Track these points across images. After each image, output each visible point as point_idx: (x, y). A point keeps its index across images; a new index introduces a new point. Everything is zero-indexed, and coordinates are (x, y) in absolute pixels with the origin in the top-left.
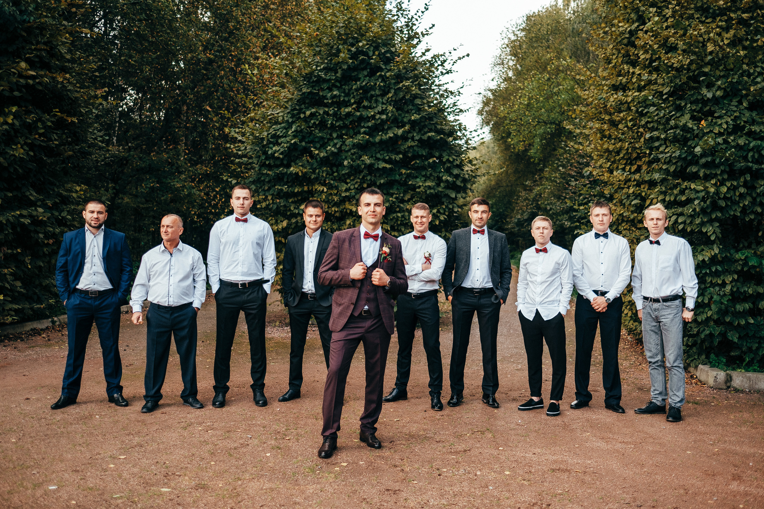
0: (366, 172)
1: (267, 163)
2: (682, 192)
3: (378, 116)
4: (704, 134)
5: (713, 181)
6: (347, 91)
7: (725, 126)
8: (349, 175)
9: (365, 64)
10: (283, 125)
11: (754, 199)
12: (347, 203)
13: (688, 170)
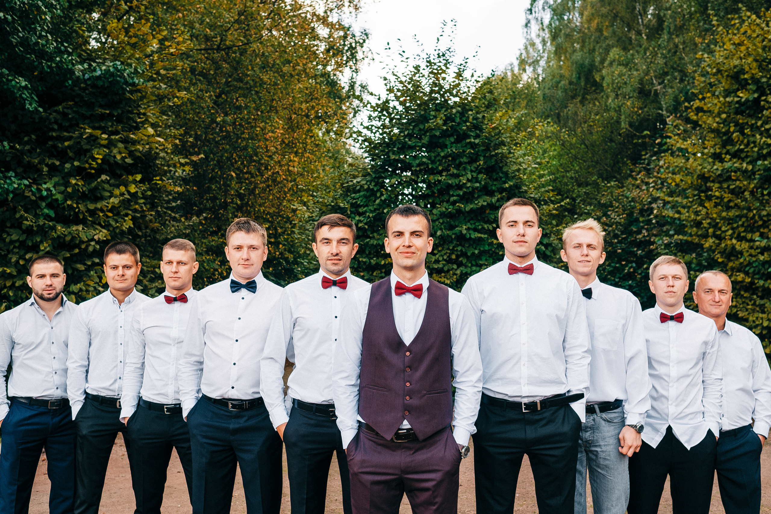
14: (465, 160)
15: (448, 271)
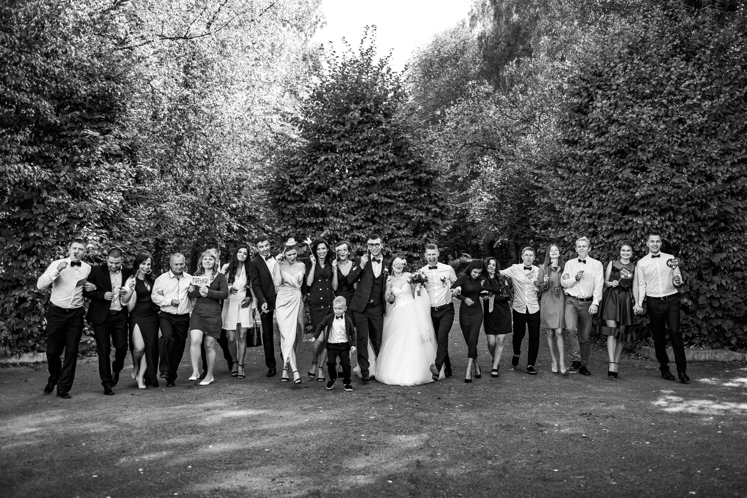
0: (370, 206)
1: (289, 199)
7: (655, 179)
10: (298, 168)
11: (676, 228)
13: (631, 209)
14: (379, 141)
15: (365, 227)
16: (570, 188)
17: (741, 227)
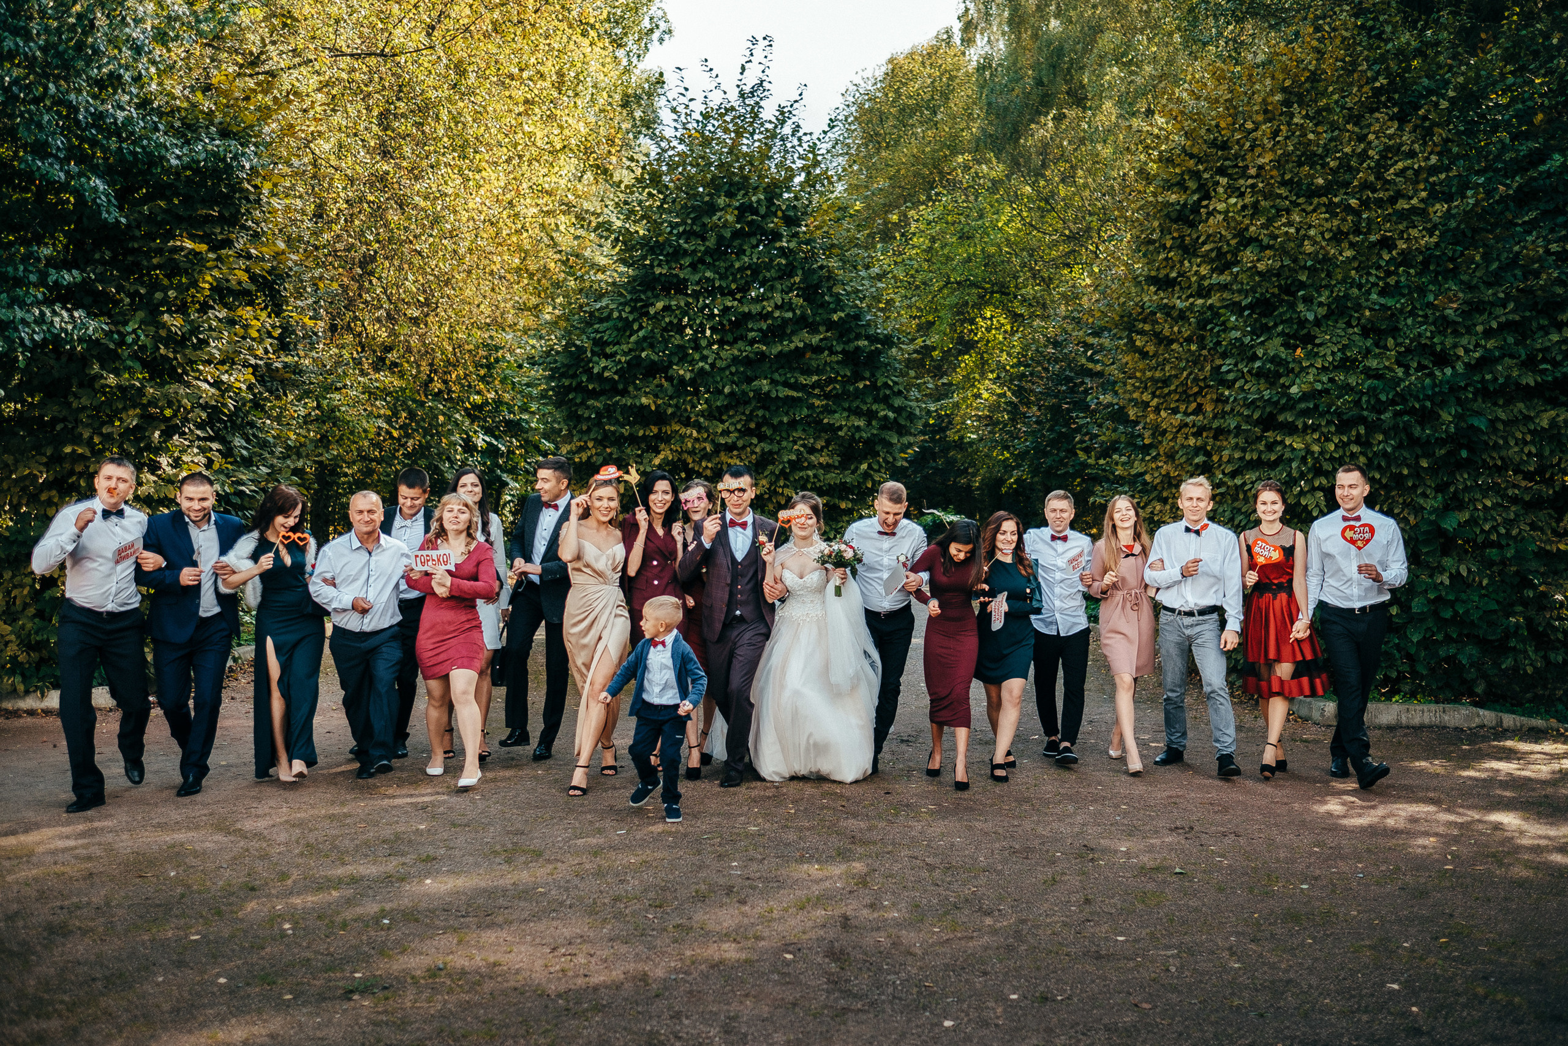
0: (754, 403)
1: (590, 387)
2: (1270, 447)
3: (777, 314)
4: (1303, 369)
5: (1316, 436)
6: (723, 271)
7: (1330, 359)
8: (727, 408)
9: (756, 230)
10: (610, 324)
12: (722, 454)
13: (1281, 418)
14: (773, 273)
16: (1158, 374)
17: (1502, 458)
